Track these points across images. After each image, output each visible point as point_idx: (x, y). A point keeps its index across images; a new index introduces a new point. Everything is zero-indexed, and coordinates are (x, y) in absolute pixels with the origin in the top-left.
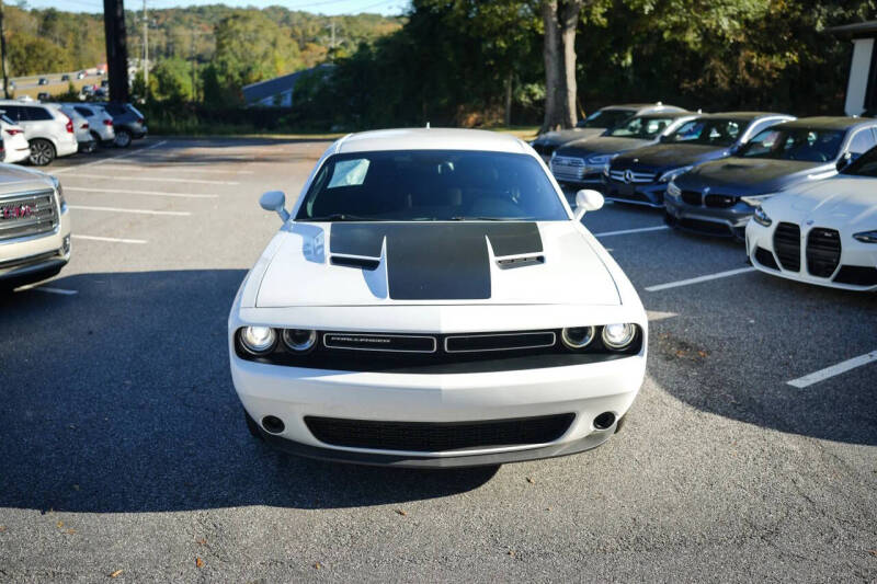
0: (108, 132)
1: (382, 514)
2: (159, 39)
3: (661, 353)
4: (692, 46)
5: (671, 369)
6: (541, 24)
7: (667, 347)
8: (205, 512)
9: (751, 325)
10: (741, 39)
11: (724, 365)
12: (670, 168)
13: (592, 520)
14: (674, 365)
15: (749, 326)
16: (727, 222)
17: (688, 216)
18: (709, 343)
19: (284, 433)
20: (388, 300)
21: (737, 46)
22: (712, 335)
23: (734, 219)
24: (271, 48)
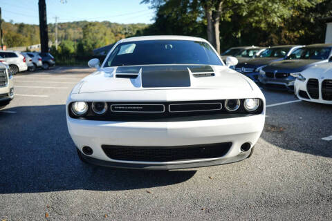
0: (40, 63)
1: (140, 193)
2: (62, 33)
4: (263, 29)
6: (206, 21)
8: (54, 193)
9: (301, 119)
10: (282, 25)
11: (292, 133)
12: (260, 66)
13: (241, 194)
14: (270, 134)
16: (285, 84)
17: (269, 82)
18: (284, 125)
19: (93, 155)
20: (141, 88)
21: (281, 28)
22: (285, 123)
23: (287, 82)
24: (104, 36)
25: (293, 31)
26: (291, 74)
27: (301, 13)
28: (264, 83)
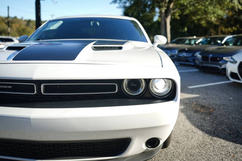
3: (193, 109)
4: (203, 25)
5: (197, 116)
7: (196, 107)
9: (231, 100)
10: (218, 23)
11: (222, 115)
12: (198, 51)
14: (199, 115)
15: (230, 100)
16: (218, 66)
17: (205, 65)
18: (214, 106)
22: (215, 103)
23: (221, 65)
25: (228, 27)
26: (224, 58)
27: (234, 13)
28: (201, 65)
